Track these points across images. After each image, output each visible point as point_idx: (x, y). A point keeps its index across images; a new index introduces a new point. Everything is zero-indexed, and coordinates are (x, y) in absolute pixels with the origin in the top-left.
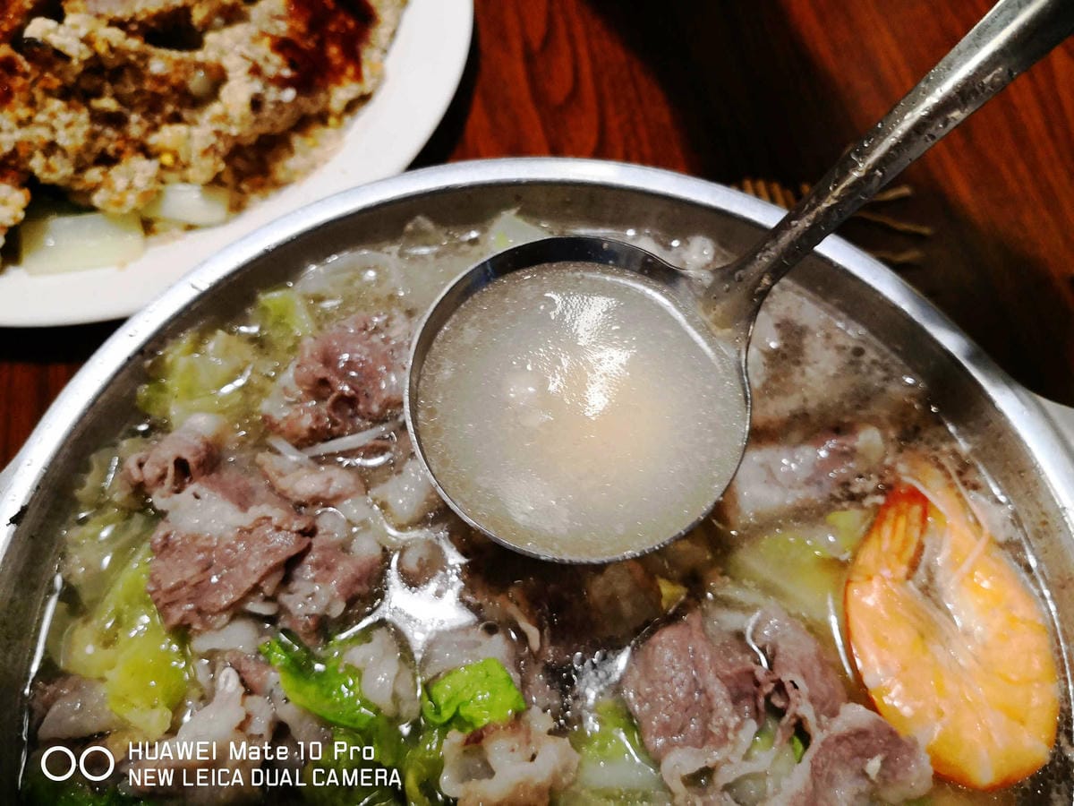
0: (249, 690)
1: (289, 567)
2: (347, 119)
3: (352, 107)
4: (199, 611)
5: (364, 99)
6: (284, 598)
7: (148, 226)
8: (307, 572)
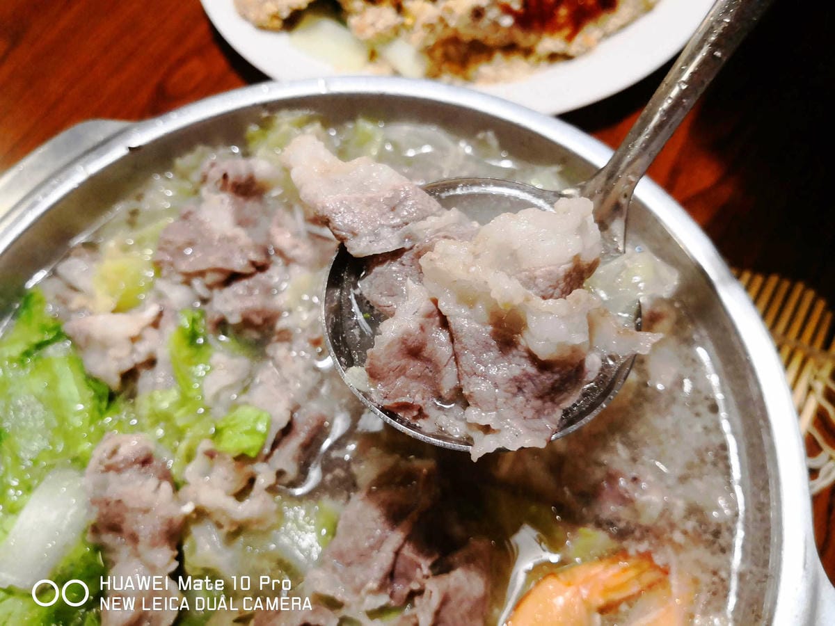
0: (155, 324)
1: (232, 278)
2: (544, 64)
3: (553, 57)
4: (172, 264)
5: (567, 57)
6: (216, 292)
7: (373, 55)
8: (238, 288)
